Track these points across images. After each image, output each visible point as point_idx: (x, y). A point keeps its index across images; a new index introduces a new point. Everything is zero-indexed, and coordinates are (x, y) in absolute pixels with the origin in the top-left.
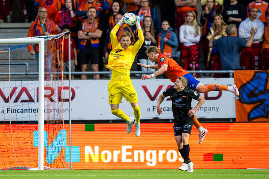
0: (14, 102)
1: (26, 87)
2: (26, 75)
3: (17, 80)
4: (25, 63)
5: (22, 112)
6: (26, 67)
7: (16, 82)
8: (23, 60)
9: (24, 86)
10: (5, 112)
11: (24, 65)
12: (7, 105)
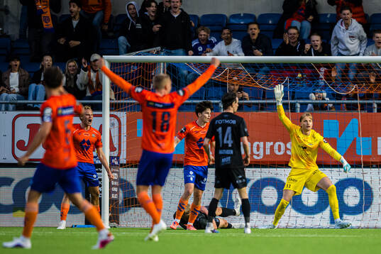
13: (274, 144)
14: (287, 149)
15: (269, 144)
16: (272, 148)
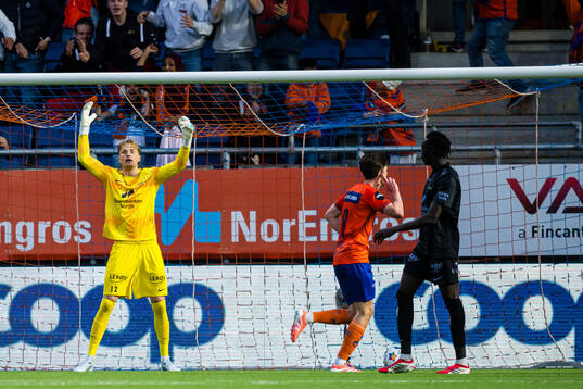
0: (548, 212)
1: (575, 176)
2: (576, 149)
3: (556, 160)
4: (574, 122)
5: (567, 234)
6: (578, 130)
7: (554, 166)
8: (568, 114)
9: (570, 176)
10: (529, 234)
11: (571, 125)
12: (532, 218)
13: (52, 225)
14: (74, 233)
15: (43, 226)
16: (49, 231)
